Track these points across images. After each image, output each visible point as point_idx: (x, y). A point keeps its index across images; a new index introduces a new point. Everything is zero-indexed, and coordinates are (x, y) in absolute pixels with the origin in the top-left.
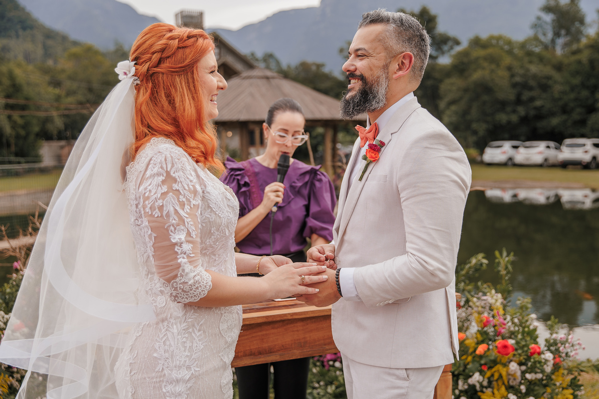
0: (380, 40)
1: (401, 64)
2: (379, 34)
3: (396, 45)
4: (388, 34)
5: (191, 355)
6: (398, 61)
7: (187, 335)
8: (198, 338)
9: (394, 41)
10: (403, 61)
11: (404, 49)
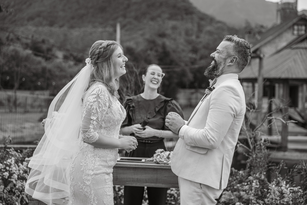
0: (226, 49)
1: (232, 60)
2: (227, 46)
3: (232, 52)
4: (230, 46)
5: (94, 166)
6: (231, 59)
7: (93, 158)
8: (98, 160)
9: (232, 50)
10: (234, 59)
11: (235, 55)
